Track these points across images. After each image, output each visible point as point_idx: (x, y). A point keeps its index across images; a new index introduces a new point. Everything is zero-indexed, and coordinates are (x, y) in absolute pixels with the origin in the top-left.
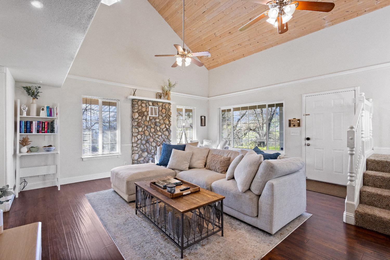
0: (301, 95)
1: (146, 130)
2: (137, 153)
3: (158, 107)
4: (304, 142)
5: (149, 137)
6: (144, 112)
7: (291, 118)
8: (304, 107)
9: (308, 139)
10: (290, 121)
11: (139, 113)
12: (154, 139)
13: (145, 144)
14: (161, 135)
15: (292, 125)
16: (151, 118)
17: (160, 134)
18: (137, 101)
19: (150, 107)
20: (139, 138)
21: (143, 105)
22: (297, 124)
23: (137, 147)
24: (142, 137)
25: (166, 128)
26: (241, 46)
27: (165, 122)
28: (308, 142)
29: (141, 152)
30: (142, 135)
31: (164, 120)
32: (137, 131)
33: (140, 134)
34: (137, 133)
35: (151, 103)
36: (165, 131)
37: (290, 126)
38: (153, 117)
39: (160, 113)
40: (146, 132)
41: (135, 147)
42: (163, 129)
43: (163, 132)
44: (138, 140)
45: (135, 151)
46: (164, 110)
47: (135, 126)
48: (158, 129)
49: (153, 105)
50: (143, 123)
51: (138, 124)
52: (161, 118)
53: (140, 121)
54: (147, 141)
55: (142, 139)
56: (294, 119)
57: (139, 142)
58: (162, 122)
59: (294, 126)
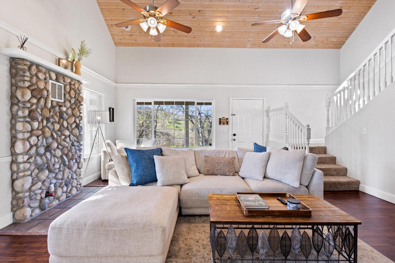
0: (229, 98)
1: (46, 126)
2: (28, 176)
3: (63, 85)
4: (231, 137)
5: (50, 140)
6: (42, 90)
7: (221, 117)
8: (231, 109)
9: (235, 135)
10: (220, 119)
11: (32, 91)
12: (59, 144)
13: (44, 154)
14: (69, 136)
15: (222, 123)
16: (55, 104)
17: (67, 133)
18: (28, 63)
19: (51, 81)
20: (32, 143)
21: (41, 76)
22: (226, 123)
23: (30, 163)
24: (38, 140)
25: (75, 124)
26: (175, 34)
27: (75, 112)
28: (234, 137)
29: (36, 171)
30: (38, 137)
31: (73, 110)
32: (30, 129)
33: (35, 135)
34: (28, 132)
35: (54, 76)
36: (74, 129)
37: (220, 124)
38: (58, 103)
39: (67, 96)
40: (47, 129)
41: (24, 162)
42: (72, 124)
43: (72, 130)
44: (31, 147)
45: (24, 171)
46: (72, 92)
47: (24, 117)
48: (65, 124)
49: (57, 80)
50: (40, 113)
51: (30, 112)
52: (68, 105)
53: (34, 107)
54: (48, 148)
55: (39, 144)
56: (223, 117)
57: (33, 151)
58: (70, 112)
59: (224, 124)
